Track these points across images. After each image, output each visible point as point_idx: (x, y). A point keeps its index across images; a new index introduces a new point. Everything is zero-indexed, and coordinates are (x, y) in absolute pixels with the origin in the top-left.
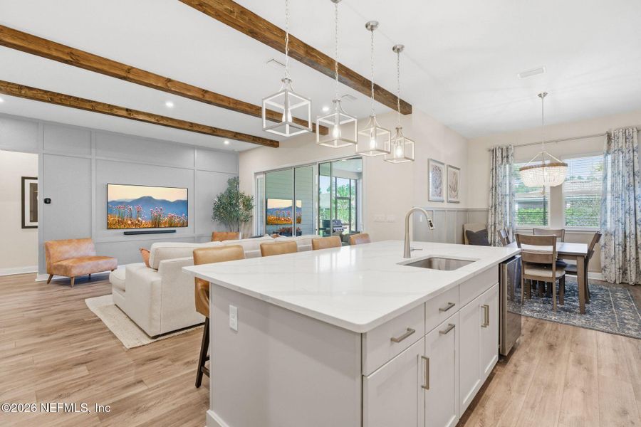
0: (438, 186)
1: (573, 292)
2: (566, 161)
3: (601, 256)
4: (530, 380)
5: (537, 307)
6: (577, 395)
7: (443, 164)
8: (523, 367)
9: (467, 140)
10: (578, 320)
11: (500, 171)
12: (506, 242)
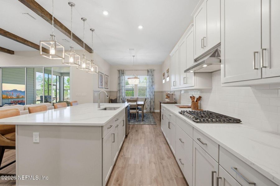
0: (102, 82)
1: (140, 116)
2: (138, 77)
3: (146, 106)
4: (133, 140)
5: (132, 121)
6: (143, 140)
7: (103, 74)
8: (131, 138)
9: (111, 65)
10: (142, 123)
11: (121, 78)
12: (124, 102)
